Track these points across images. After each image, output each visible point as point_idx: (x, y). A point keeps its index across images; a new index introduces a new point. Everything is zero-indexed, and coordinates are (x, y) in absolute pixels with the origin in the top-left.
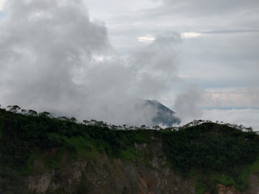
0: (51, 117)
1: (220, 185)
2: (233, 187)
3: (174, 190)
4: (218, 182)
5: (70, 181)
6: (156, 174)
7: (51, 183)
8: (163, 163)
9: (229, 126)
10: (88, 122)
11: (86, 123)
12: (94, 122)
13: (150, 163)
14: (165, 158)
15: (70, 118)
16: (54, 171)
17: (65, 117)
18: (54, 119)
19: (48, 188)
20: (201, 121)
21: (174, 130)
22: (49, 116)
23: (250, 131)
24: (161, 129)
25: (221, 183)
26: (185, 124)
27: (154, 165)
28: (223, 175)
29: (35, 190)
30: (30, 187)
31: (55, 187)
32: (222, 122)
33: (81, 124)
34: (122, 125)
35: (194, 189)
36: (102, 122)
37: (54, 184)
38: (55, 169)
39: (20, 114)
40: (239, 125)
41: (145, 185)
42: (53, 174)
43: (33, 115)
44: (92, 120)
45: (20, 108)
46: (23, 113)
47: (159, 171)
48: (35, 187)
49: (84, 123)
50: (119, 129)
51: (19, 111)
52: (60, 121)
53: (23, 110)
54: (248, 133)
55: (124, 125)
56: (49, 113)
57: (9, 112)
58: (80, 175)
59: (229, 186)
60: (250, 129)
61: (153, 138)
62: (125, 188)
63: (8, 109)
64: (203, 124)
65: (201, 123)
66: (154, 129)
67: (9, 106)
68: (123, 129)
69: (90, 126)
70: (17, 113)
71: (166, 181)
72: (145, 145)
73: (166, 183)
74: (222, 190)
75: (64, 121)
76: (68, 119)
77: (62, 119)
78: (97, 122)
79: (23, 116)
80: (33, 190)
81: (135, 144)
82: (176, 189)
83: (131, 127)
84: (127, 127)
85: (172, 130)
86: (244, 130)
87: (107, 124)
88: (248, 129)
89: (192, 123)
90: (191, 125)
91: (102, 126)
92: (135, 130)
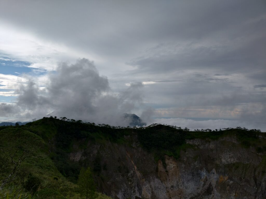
0: (83, 123)
1: (166, 156)
2: (172, 157)
3: (144, 159)
4: (165, 154)
5: (91, 155)
6: (135, 151)
7: (82, 156)
8: (138, 145)
9: (170, 126)
10: (101, 125)
11: (100, 125)
12: (104, 125)
13: (132, 145)
14: (139, 143)
15: (92, 123)
16: (83, 150)
17: (89, 123)
18: (84, 124)
19: (80, 159)
20: (156, 124)
21: (143, 128)
22: (81, 122)
23: (180, 129)
24: (137, 128)
25: (167, 155)
26: (149, 126)
27: (134, 146)
28: (168, 151)
29: (73, 160)
30: (71, 159)
31: (84, 158)
32: (166, 125)
33: (98, 126)
34: (118, 127)
35: (153, 158)
36: (108, 125)
37: (83, 157)
38: (84, 149)
39: (66, 121)
40: (174, 126)
41: (129, 157)
42: (83, 152)
43: (74, 122)
44: (103, 124)
45: (67, 119)
46: (68, 121)
47: (136, 149)
48: (73, 159)
49: (99, 126)
50: (116, 128)
51: (66, 120)
52: (87, 125)
53: (68, 120)
54: (179, 130)
55: (119, 127)
56: (81, 121)
57: (61, 120)
58: (97, 152)
59: (170, 156)
60: (180, 128)
61: (133, 133)
62: (119, 158)
63: (60, 119)
64: (157, 125)
65: (156, 125)
66: (133, 128)
67: (61, 118)
68: (118, 128)
69: (102, 127)
70: (65, 121)
71: (140, 154)
72: (129, 136)
73: (140, 155)
74: (167, 159)
75: (89, 125)
76: (91, 123)
77: (88, 124)
78: (106, 125)
79: (68, 122)
80: (72, 160)
81: (124, 136)
82: (145, 158)
83: (122, 127)
84: (120, 127)
85: (142, 128)
86: (177, 129)
87: (110, 126)
88: (179, 128)
89: (152, 125)
90: (152, 126)
91: (108, 127)
92: (124, 129)
